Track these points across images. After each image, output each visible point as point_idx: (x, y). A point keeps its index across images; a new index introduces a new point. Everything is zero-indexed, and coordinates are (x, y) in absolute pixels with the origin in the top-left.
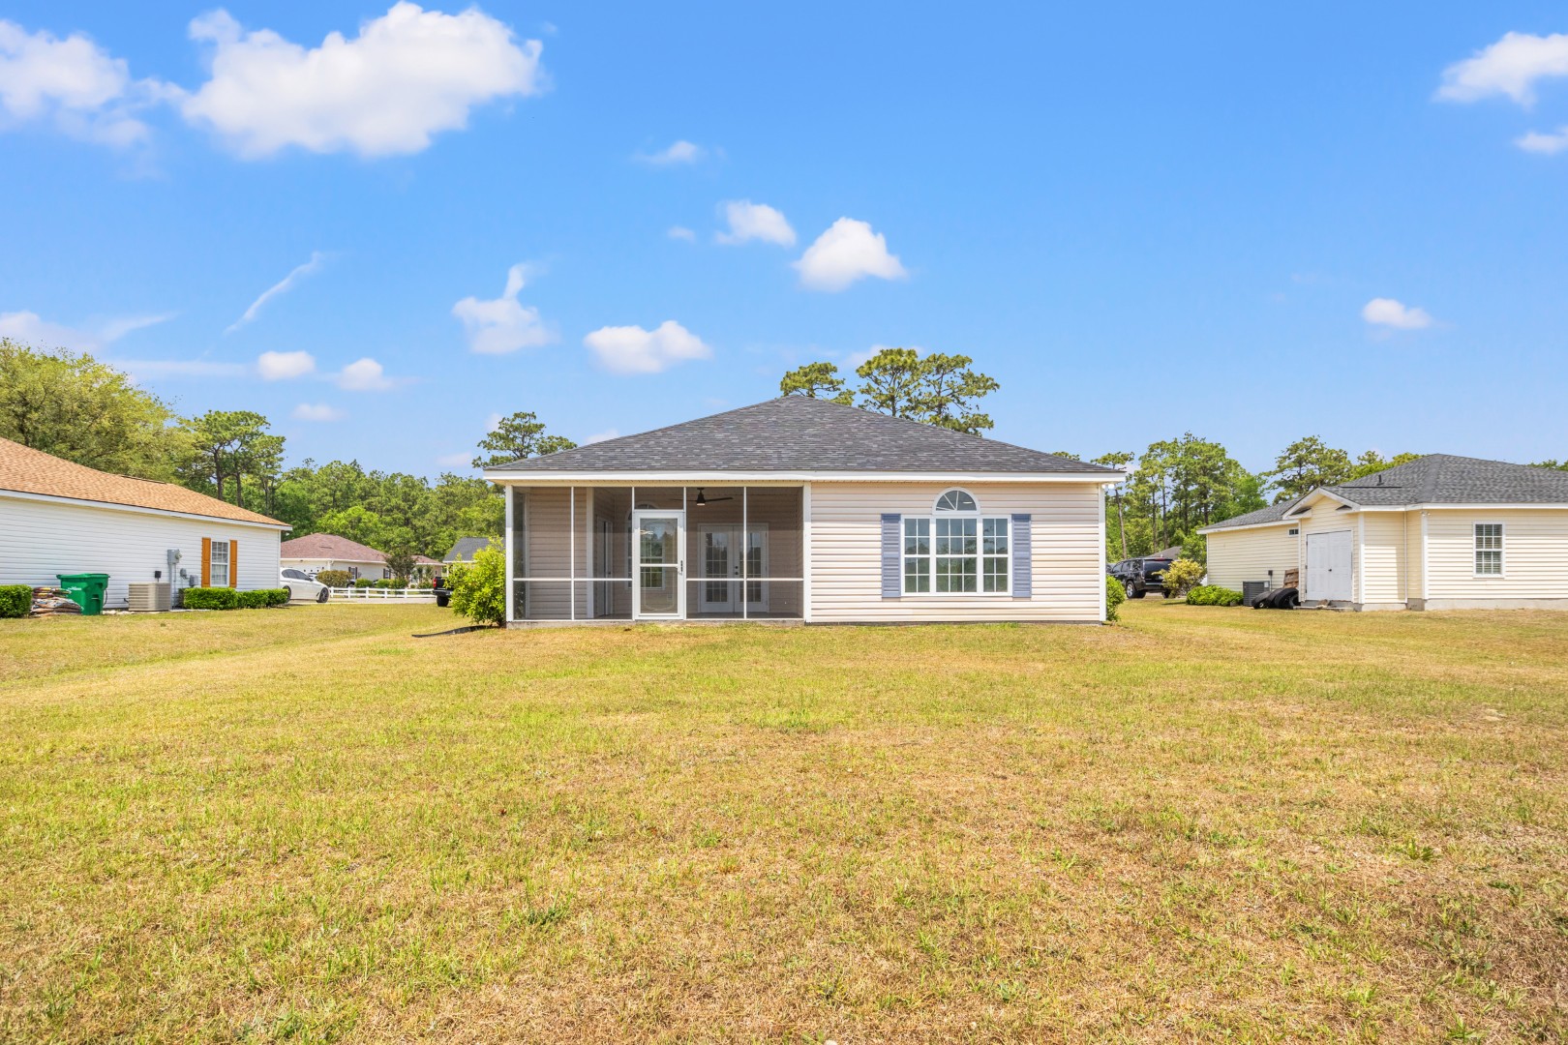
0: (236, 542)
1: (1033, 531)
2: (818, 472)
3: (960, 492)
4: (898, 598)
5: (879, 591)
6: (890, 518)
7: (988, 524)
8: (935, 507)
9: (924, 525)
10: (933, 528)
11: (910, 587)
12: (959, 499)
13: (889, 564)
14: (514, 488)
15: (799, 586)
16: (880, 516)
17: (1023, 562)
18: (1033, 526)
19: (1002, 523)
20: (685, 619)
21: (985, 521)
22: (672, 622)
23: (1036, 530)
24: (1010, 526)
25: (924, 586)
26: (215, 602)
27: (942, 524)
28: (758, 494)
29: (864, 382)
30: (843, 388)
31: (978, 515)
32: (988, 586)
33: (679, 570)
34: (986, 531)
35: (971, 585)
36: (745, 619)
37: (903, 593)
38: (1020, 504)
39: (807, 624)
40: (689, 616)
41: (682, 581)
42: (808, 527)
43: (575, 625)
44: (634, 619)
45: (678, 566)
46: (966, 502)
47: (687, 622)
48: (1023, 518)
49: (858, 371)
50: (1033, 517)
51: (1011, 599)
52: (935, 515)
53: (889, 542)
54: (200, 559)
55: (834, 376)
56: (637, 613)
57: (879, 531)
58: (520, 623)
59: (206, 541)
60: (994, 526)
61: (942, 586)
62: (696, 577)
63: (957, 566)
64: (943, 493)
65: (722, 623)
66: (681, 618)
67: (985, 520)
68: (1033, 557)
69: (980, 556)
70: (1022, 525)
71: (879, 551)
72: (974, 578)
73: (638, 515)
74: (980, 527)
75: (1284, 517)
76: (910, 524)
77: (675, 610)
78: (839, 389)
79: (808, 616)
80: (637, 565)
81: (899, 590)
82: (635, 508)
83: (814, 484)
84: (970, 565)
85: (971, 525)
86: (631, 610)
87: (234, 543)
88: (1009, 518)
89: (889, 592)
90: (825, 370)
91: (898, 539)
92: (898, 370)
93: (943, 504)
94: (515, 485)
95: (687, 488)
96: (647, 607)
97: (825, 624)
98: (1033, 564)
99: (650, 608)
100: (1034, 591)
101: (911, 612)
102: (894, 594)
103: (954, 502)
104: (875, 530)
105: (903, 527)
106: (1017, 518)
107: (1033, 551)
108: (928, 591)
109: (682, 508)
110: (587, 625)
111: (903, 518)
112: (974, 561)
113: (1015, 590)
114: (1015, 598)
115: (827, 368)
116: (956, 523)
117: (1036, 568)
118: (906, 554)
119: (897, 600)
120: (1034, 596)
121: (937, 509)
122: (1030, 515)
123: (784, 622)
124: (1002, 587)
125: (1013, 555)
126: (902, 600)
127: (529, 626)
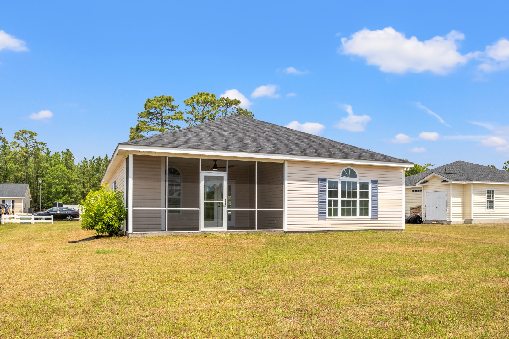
1: (379, 188)
2: (294, 156)
3: (351, 169)
5: (317, 216)
6: (322, 180)
7: (362, 184)
8: (340, 175)
9: (336, 183)
10: (340, 185)
11: (330, 214)
12: (350, 172)
13: (321, 202)
14: (134, 156)
15: (282, 213)
16: (317, 179)
17: (375, 202)
18: (379, 186)
19: (367, 184)
20: (227, 231)
22: (221, 232)
23: (381, 188)
24: (370, 186)
25: (336, 214)
27: (343, 183)
28: (263, 165)
29: (189, 109)
30: (177, 110)
31: (358, 180)
33: (224, 204)
34: (361, 188)
35: (354, 213)
36: (256, 230)
37: (327, 217)
38: (374, 175)
39: (285, 232)
40: (229, 229)
41: (226, 209)
42: (286, 183)
43: (168, 234)
44: (200, 231)
45: (224, 202)
46: (353, 175)
47: (228, 232)
48: (375, 182)
49: (185, 102)
50: (379, 182)
51: (370, 219)
52: (340, 179)
53: (321, 192)
55: (172, 103)
56: (202, 228)
57: (317, 186)
58: (137, 233)
60: (364, 186)
61: (343, 214)
63: (349, 204)
64: (344, 169)
65: (246, 233)
66: (225, 230)
67: (360, 183)
68: (379, 200)
70: (374, 185)
71: (317, 196)
72: (356, 210)
73: (203, 174)
74: (358, 185)
75: (417, 184)
76: (330, 183)
78: (175, 111)
79: (286, 228)
80: (202, 201)
81: (326, 215)
82: (201, 170)
83: (290, 162)
84: (354, 203)
85: (355, 184)
86: (198, 225)
88: (370, 182)
89: (321, 216)
90: (169, 100)
91: (325, 190)
92: (206, 103)
93: (344, 174)
94: (135, 154)
95: (228, 161)
97: (293, 232)
98: (379, 203)
100: (379, 216)
101: (330, 226)
102: (324, 217)
103: (348, 173)
104: (314, 187)
105: (327, 184)
106: (372, 182)
107: (379, 197)
109: (225, 171)
110: (174, 234)
111: (328, 180)
112: (356, 201)
113: (372, 214)
114: (372, 219)
115: (170, 99)
116: (349, 183)
118: (329, 197)
119: (325, 220)
120: (379, 218)
121: (341, 177)
122: (377, 181)
123: (274, 231)
124: (366, 214)
125: (371, 199)
126: (327, 220)
127: (142, 235)
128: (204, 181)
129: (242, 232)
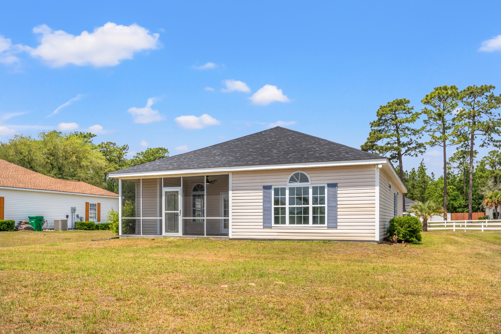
0: (100, 204)
1: (338, 192)
2: (232, 167)
3: (301, 173)
4: (271, 227)
5: (262, 224)
6: (267, 188)
7: (315, 189)
8: (288, 181)
9: (283, 190)
10: (287, 192)
11: (277, 221)
13: (266, 210)
14: (122, 180)
15: (227, 221)
16: (262, 187)
17: (334, 208)
18: (338, 189)
19: (322, 188)
20: (182, 236)
21: (313, 188)
22: (177, 237)
23: (342, 192)
24: (326, 190)
26: (86, 227)
27: (291, 190)
31: (310, 184)
32: (315, 222)
33: (179, 214)
34: (314, 193)
35: (306, 221)
36: (205, 236)
37: (273, 225)
38: (331, 178)
39: (230, 239)
40: (184, 234)
41: (181, 218)
42: (230, 192)
43: (142, 237)
44: (163, 236)
45: (179, 212)
46: (304, 179)
48: (333, 186)
50: (339, 185)
51: (327, 228)
52: (289, 185)
53: (266, 200)
54: (85, 211)
56: (164, 233)
57: (262, 194)
59: (87, 204)
60: (318, 190)
61: (292, 221)
62: (220, 217)
63: (299, 211)
64: (292, 174)
65: (196, 238)
66: (180, 235)
68: (338, 206)
69: (311, 206)
70: (331, 189)
71: (262, 204)
72: (308, 217)
73: (164, 190)
74: (311, 191)
76: (277, 191)
77: (178, 232)
79: (231, 236)
80: (164, 211)
81: (271, 223)
82: (163, 187)
83: (233, 173)
84: (306, 210)
85: (306, 190)
86: (162, 231)
87: (99, 204)
88: (326, 186)
89: (266, 224)
91: (271, 198)
93: (292, 180)
95: (183, 177)
96: (168, 230)
97: (238, 239)
98: (338, 210)
99: (169, 231)
100: (338, 224)
101: (277, 234)
102: (268, 225)
103: (298, 178)
104: (259, 195)
105: (273, 192)
106: (329, 185)
107: (339, 203)
108: (285, 223)
109: (181, 186)
110: (146, 237)
111: (273, 187)
112: (308, 208)
113: (328, 223)
114: (329, 227)
116: (299, 189)
117: (340, 212)
118: (274, 205)
119: (270, 228)
120: (338, 227)
121: (289, 183)
122: (337, 184)
123: (221, 238)
124: (322, 222)
125: (328, 205)
126: (272, 228)
127: (127, 237)
128: (164, 196)
129: (193, 237)
